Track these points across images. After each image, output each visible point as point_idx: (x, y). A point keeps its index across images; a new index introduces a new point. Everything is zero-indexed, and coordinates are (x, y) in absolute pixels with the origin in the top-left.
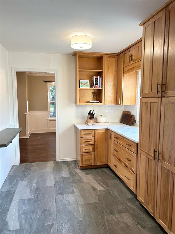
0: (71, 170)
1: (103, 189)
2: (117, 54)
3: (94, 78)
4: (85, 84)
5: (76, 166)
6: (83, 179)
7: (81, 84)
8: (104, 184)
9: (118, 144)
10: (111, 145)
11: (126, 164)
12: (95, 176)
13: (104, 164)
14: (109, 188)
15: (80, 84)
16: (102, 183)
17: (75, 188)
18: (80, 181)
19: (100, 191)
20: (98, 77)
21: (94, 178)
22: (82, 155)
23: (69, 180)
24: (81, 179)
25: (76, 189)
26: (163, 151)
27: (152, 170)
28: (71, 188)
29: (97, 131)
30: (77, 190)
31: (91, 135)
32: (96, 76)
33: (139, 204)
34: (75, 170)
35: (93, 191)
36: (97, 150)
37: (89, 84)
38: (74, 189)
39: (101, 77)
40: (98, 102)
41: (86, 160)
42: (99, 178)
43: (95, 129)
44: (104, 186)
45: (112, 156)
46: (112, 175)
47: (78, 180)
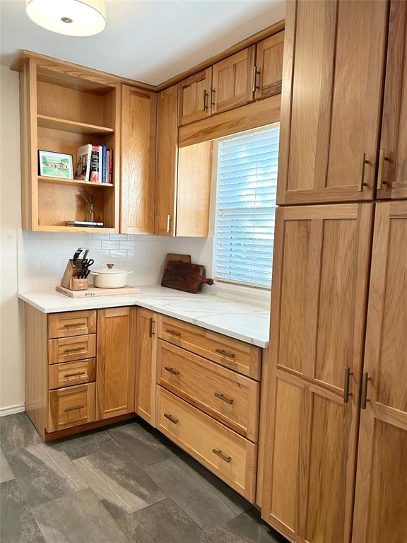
0: (14, 452)
1: (141, 504)
2: (155, 89)
3: (86, 150)
4: (59, 166)
5: (29, 431)
6: (65, 479)
7: (45, 163)
8: (142, 485)
9: (180, 351)
10: (149, 353)
11: (211, 412)
12: (105, 458)
13: (125, 412)
14: (160, 498)
15: (42, 166)
16: (132, 482)
17: (46, 524)
18: (57, 488)
19: (135, 514)
20: (101, 148)
21: (102, 468)
22: (54, 395)
23: (13, 494)
24: (58, 480)
25: (49, 530)
26: (380, 373)
27: (332, 432)
28: (28, 529)
29: (105, 314)
30: (56, 532)
31: (85, 329)
32: (95, 144)
33: (269, 533)
34: (30, 450)
35: (111, 521)
36: (104, 374)
37: (70, 166)
38: (41, 527)
39: (107, 150)
40: (99, 224)
41: (67, 410)
42: (118, 464)
43: (97, 310)
44: (142, 490)
45: (154, 388)
46: (155, 445)
47: (49, 488)
